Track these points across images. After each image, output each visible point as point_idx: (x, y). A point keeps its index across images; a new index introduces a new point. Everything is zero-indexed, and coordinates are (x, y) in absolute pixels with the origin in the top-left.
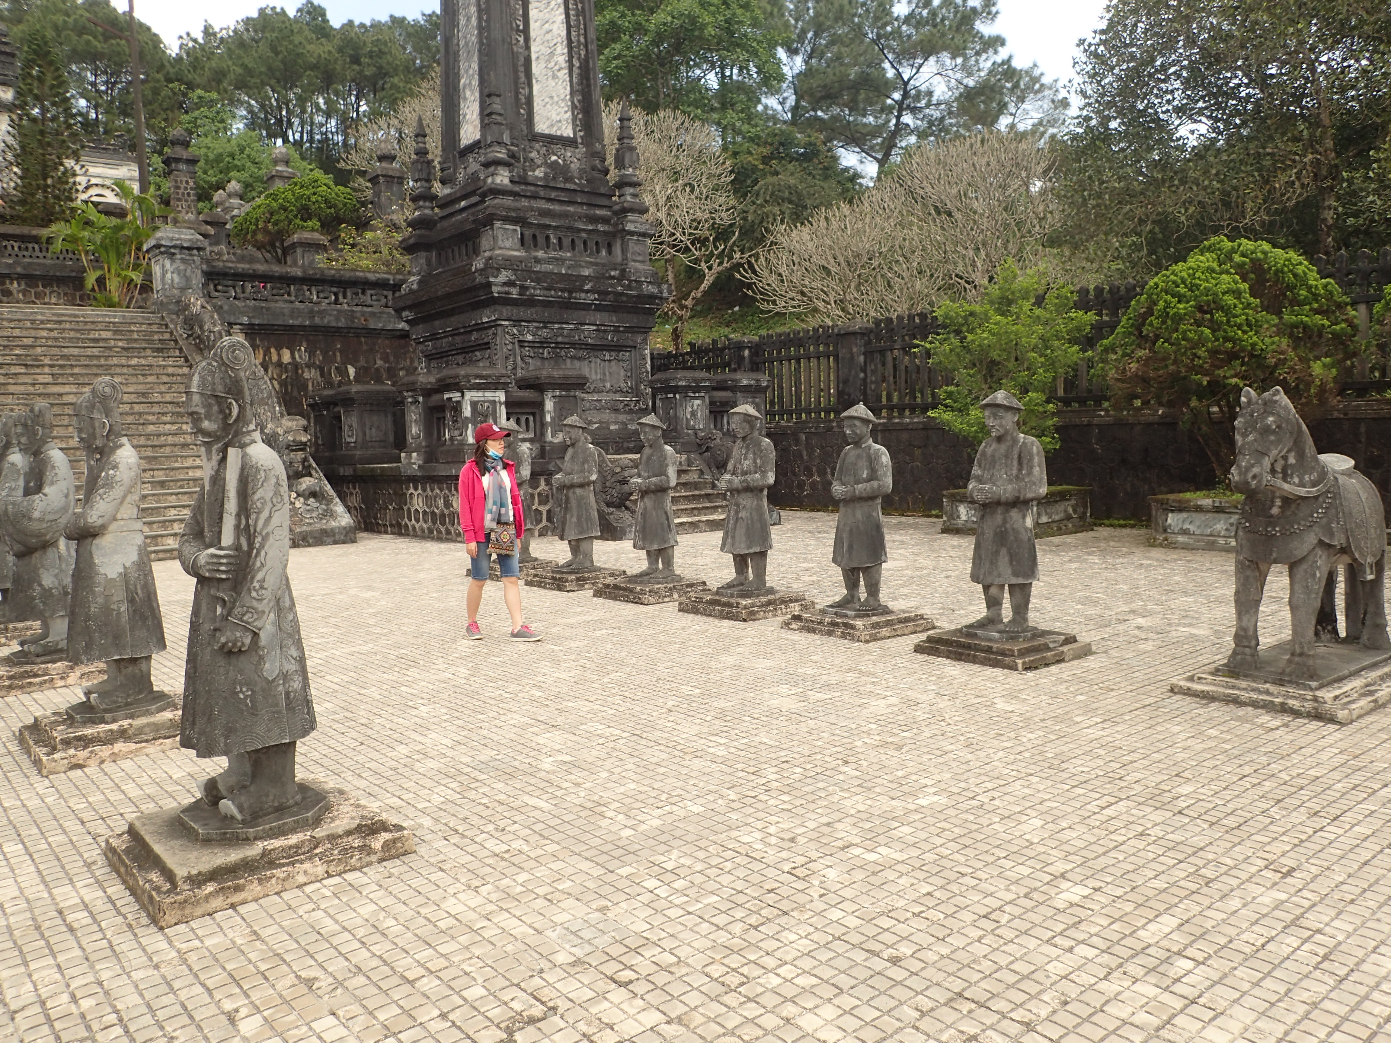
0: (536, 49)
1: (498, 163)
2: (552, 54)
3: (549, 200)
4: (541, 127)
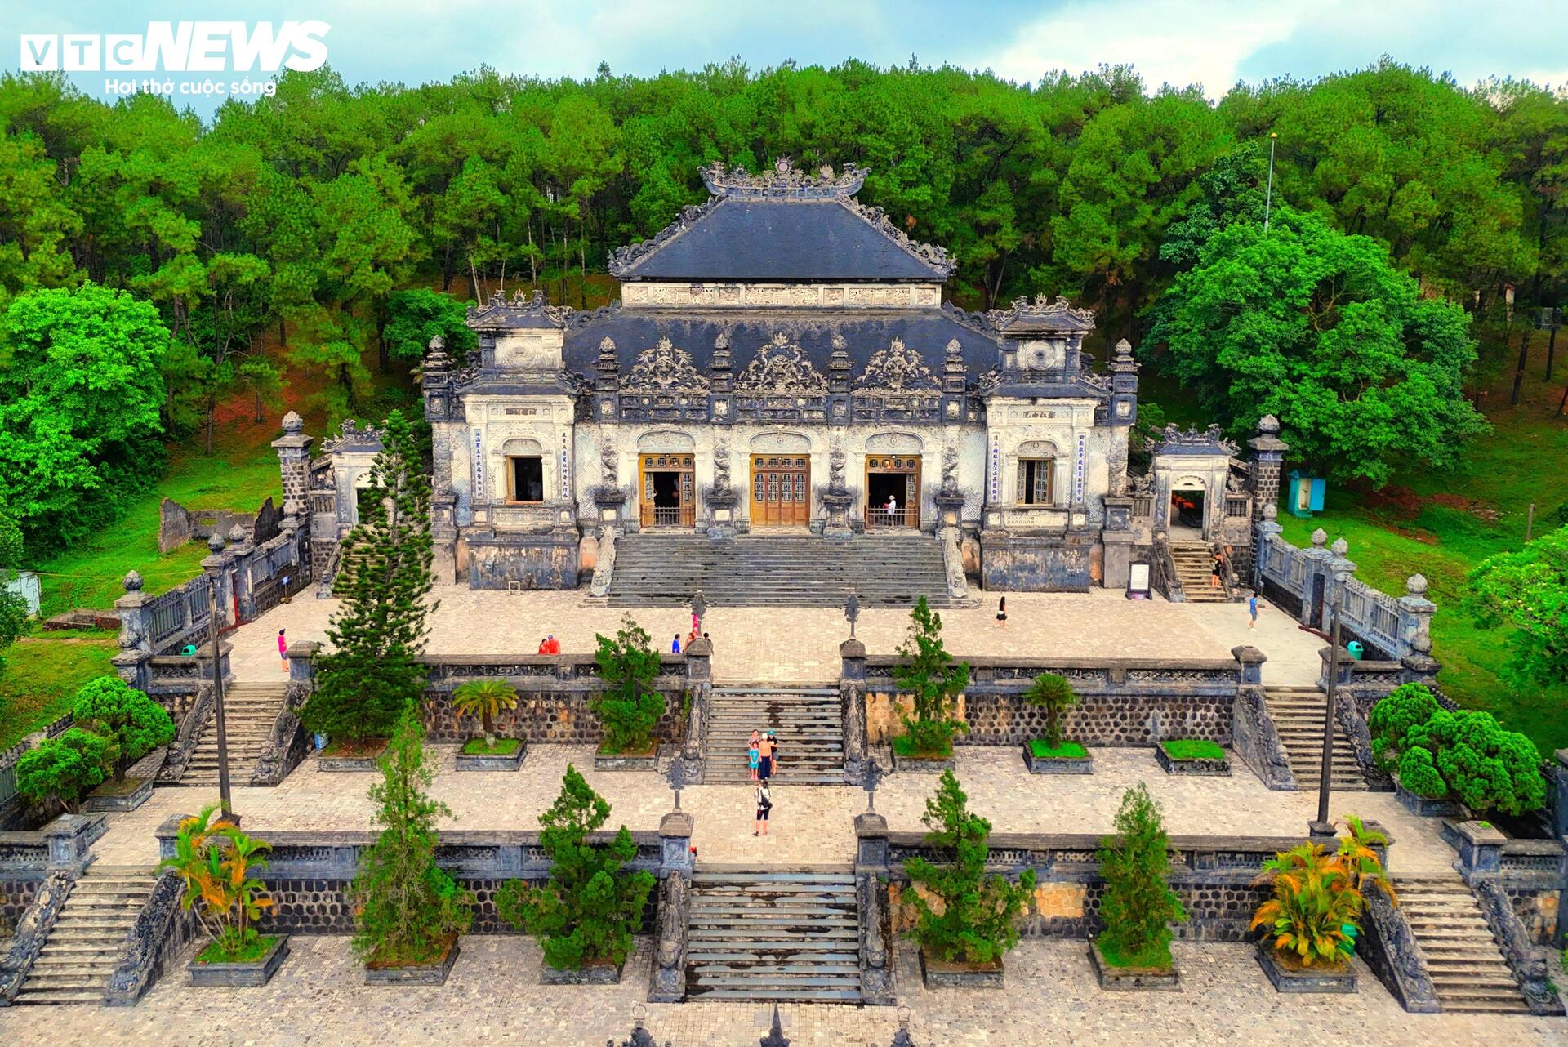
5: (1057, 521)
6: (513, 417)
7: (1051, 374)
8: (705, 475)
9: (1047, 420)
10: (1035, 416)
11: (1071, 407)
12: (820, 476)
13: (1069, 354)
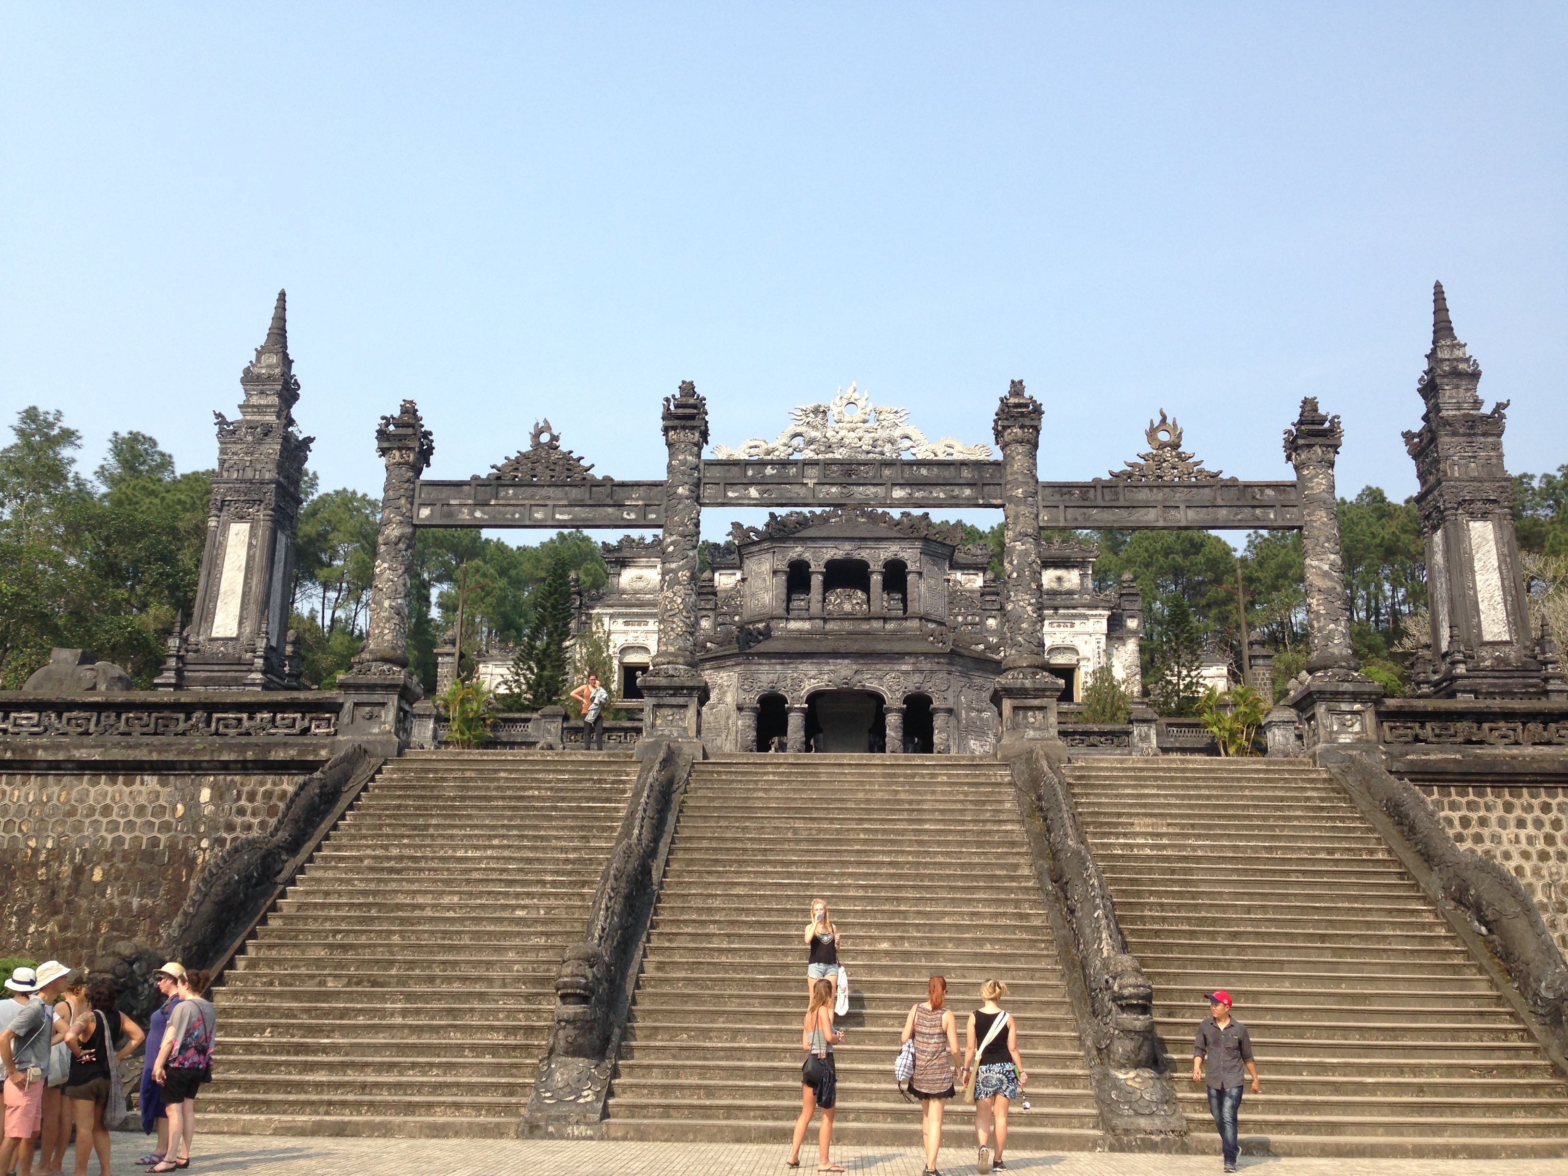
0: (1480, 597)
1: (1459, 662)
2: (1492, 597)
3: (1494, 677)
4: (1487, 637)
6: (630, 628)
7: (1070, 593)
9: (1069, 629)
10: (1059, 626)
11: (1086, 617)
13: (1083, 576)
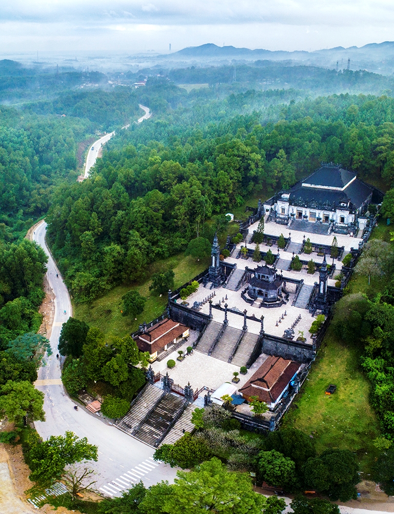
5: (344, 225)
6: (282, 204)
7: (344, 207)
8: (303, 214)
9: (343, 213)
11: (347, 212)
12: (317, 216)
